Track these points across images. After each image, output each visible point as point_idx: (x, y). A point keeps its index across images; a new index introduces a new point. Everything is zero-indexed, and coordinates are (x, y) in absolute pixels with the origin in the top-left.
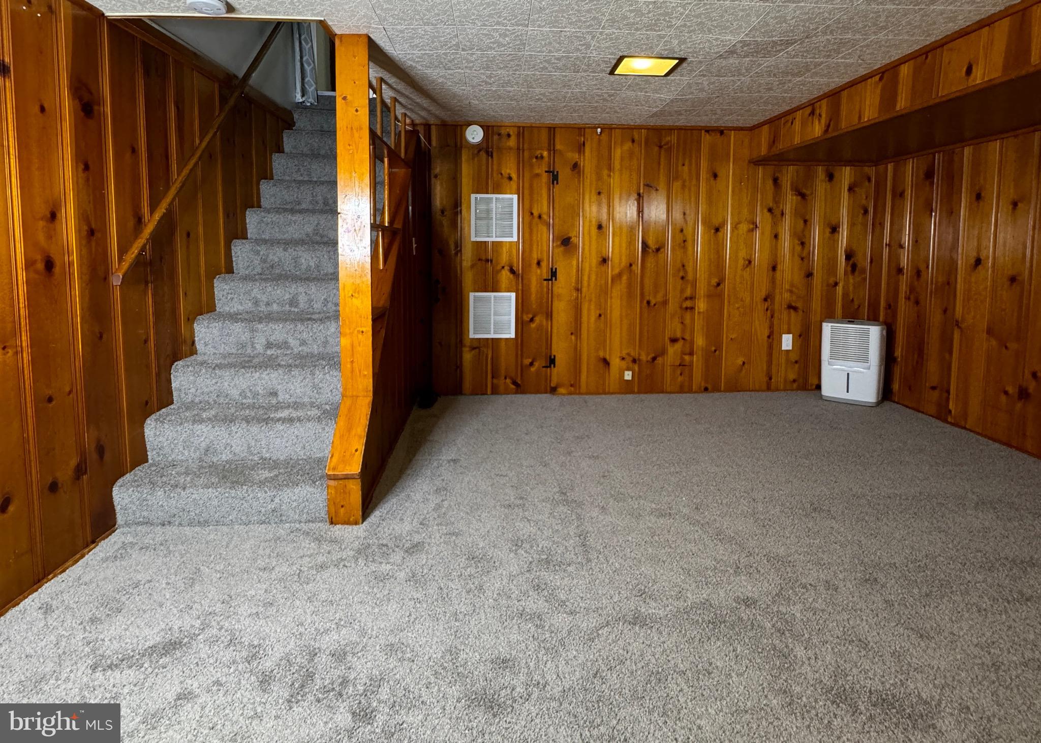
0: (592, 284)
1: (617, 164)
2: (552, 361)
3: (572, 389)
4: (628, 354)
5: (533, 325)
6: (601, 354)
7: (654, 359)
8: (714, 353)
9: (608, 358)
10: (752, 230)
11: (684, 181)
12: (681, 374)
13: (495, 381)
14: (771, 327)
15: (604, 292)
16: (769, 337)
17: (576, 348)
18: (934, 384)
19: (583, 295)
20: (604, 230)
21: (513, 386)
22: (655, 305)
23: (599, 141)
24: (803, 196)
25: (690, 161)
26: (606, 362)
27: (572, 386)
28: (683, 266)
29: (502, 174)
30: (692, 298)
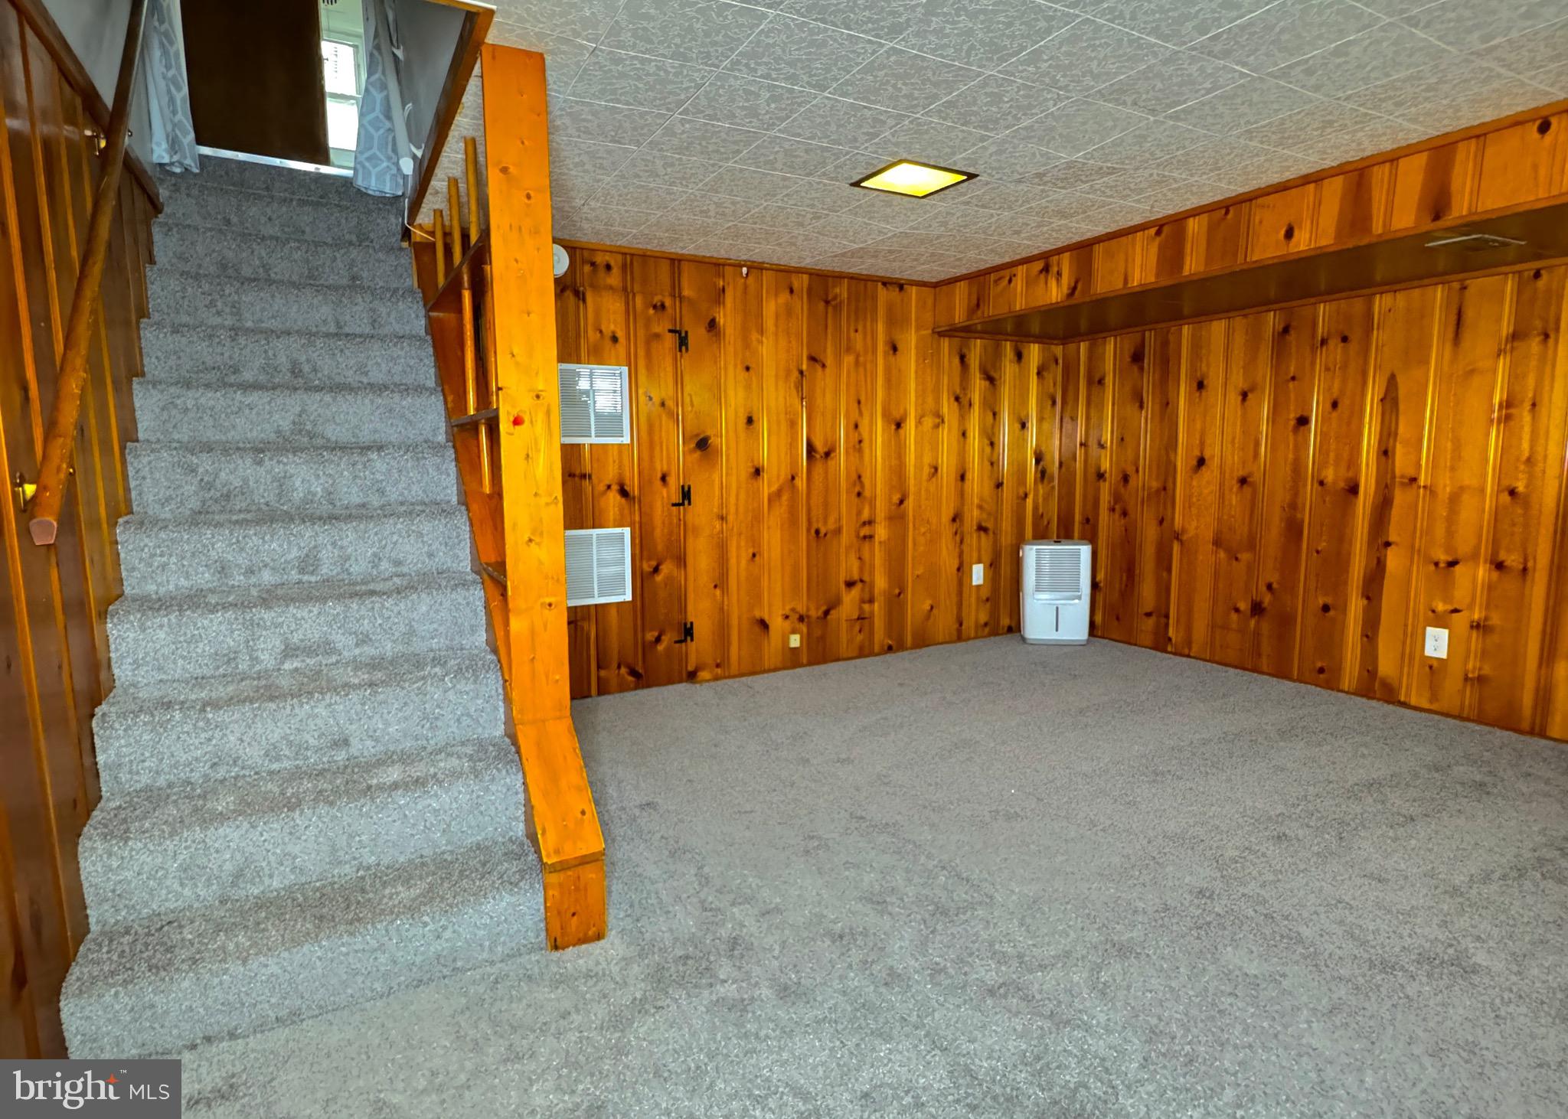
0: (741, 509)
1: (769, 323)
2: (688, 632)
3: (719, 671)
4: (793, 610)
5: (659, 578)
6: (758, 614)
7: (827, 613)
8: (896, 598)
9: (766, 618)
10: (937, 426)
11: (858, 356)
12: (860, 631)
13: (603, 673)
14: (961, 555)
15: (757, 518)
16: (959, 569)
17: (722, 609)
18: (1148, 611)
19: (730, 525)
20: (755, 425)
21: (630, 679)
22: (825, 535)
23: (746, 287)
24: (991, 380)
25: (865, 327)
26: (763, 625)
27: (718, 666)
28: (859, 477)
29: (601, 332)
30: (870, 522)
